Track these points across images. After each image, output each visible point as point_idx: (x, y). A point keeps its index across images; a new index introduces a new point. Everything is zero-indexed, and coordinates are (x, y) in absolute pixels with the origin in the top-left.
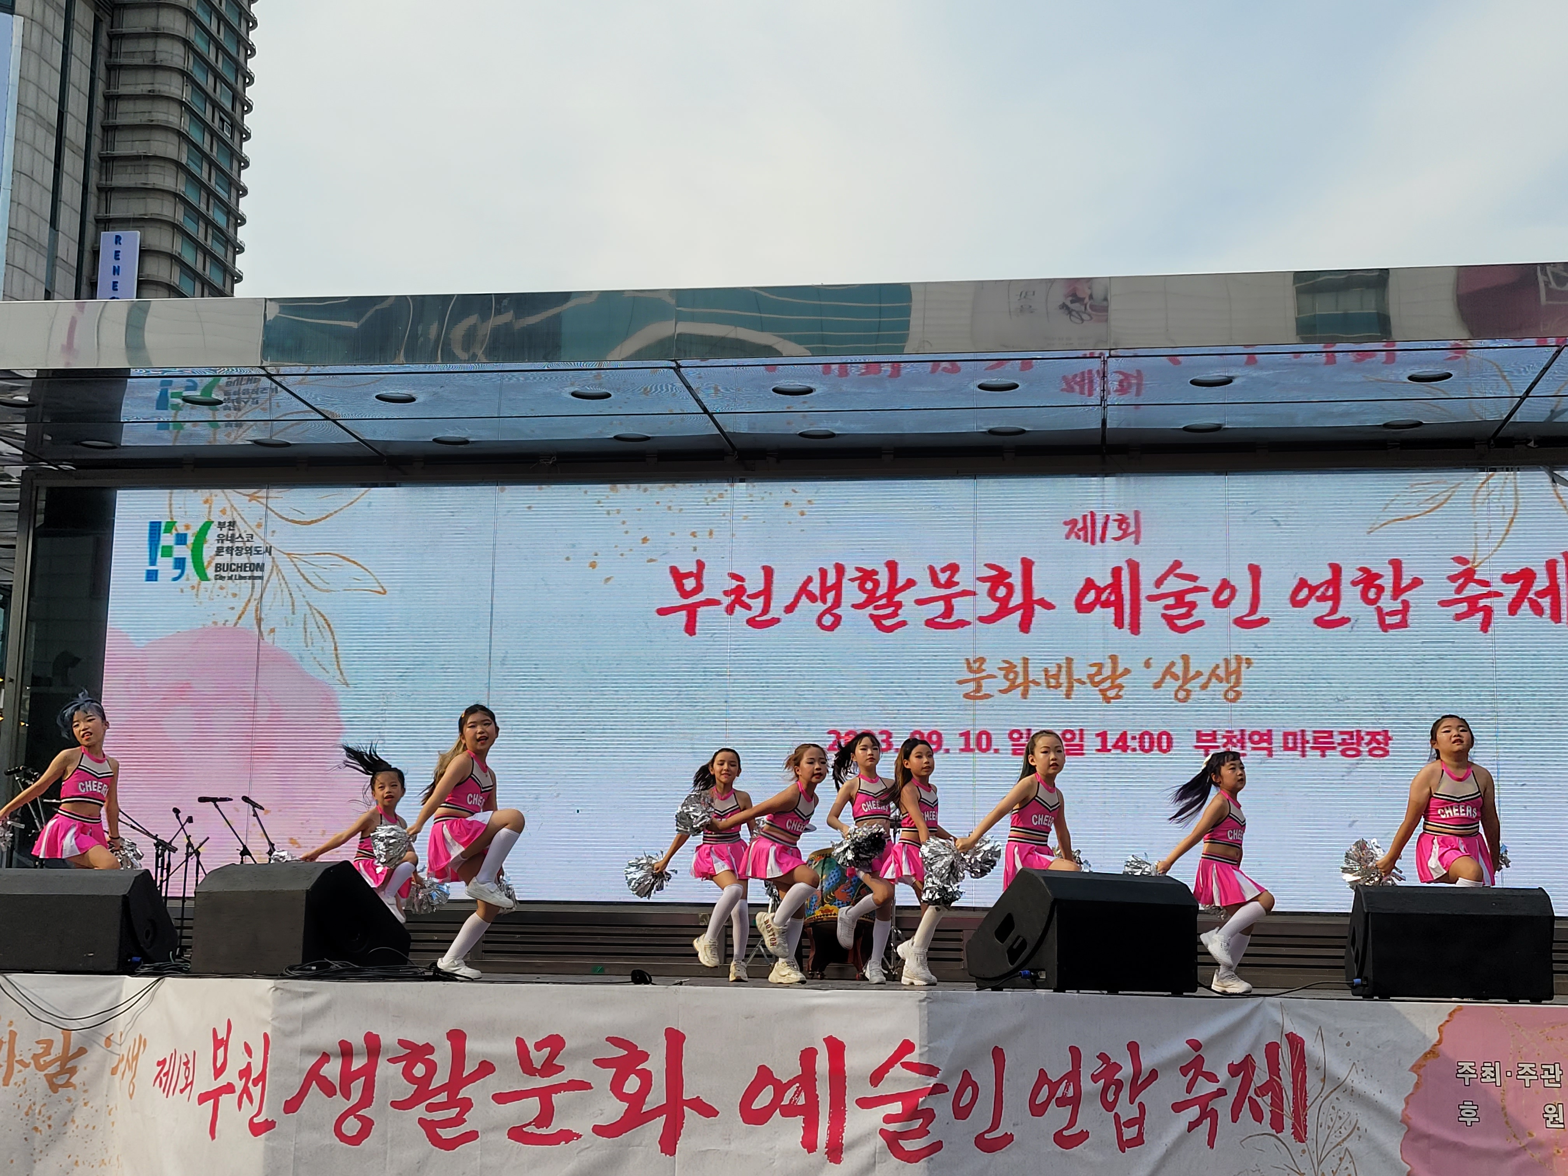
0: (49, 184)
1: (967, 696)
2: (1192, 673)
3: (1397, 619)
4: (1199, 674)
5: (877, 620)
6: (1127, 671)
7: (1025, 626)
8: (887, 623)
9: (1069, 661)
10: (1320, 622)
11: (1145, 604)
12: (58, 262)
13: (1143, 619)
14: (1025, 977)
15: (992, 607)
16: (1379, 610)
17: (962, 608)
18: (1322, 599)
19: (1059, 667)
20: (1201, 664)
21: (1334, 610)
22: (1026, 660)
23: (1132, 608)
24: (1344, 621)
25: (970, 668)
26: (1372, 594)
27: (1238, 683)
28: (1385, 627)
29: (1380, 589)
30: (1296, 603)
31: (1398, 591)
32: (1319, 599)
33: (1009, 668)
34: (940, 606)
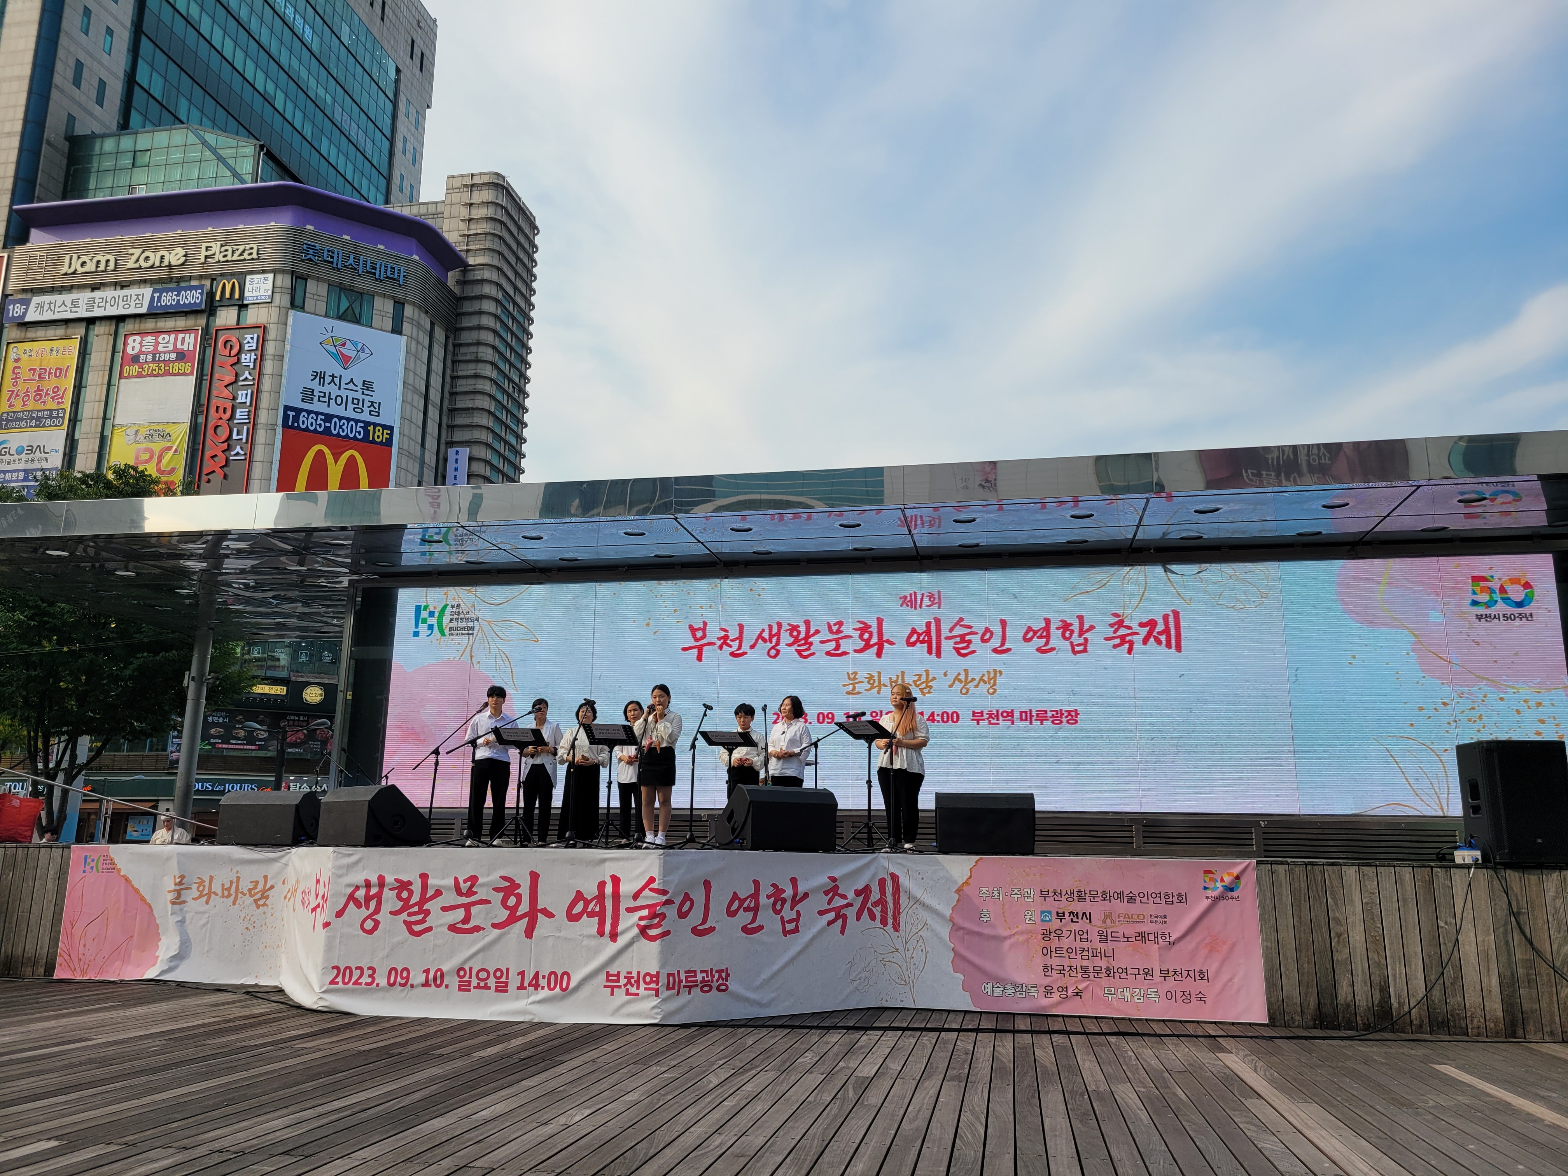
0: (421, 424)
1: (848, 693)
2: (970, 679)
3: (1081, 648)
4: (973, 679)
5: (799, 652)
6: (934, 678)
7: (879, 654)
8: (805, 653)
9: (903, 673)
10: (1039, 650)
11: (944, 642)
12: (425, 465)
13: (942, 650)
14: (737, 843)
15: (862, 644)
16: (1072, 643)
17: (845, 645)
18: (1040, 637)
19: (898, 676)
20: (974, 674)
21: (1047, 644)
22: (879, 673)
23: (937, 643)
24: (1053, 649)
25: (850, 679)
26: (1067, 634)
27: (995, 684)
28: (1075, 652)
29: (1072, 632)
30: (1026, 640)
31: (1081, 633)
32: (1039, 638)
33: (870, 677)
34: (833, 644)
